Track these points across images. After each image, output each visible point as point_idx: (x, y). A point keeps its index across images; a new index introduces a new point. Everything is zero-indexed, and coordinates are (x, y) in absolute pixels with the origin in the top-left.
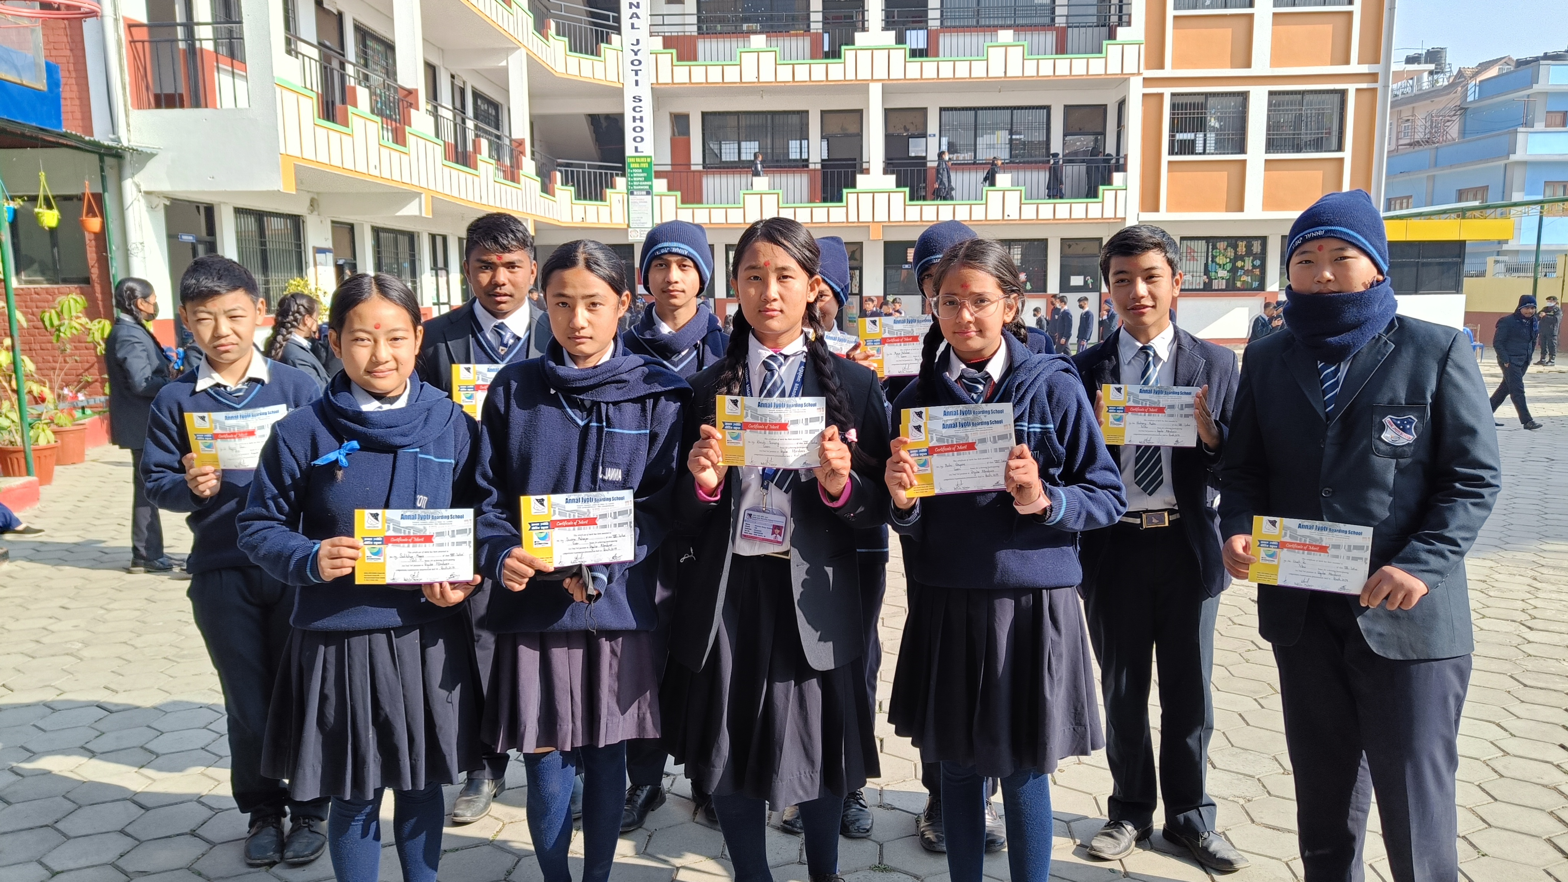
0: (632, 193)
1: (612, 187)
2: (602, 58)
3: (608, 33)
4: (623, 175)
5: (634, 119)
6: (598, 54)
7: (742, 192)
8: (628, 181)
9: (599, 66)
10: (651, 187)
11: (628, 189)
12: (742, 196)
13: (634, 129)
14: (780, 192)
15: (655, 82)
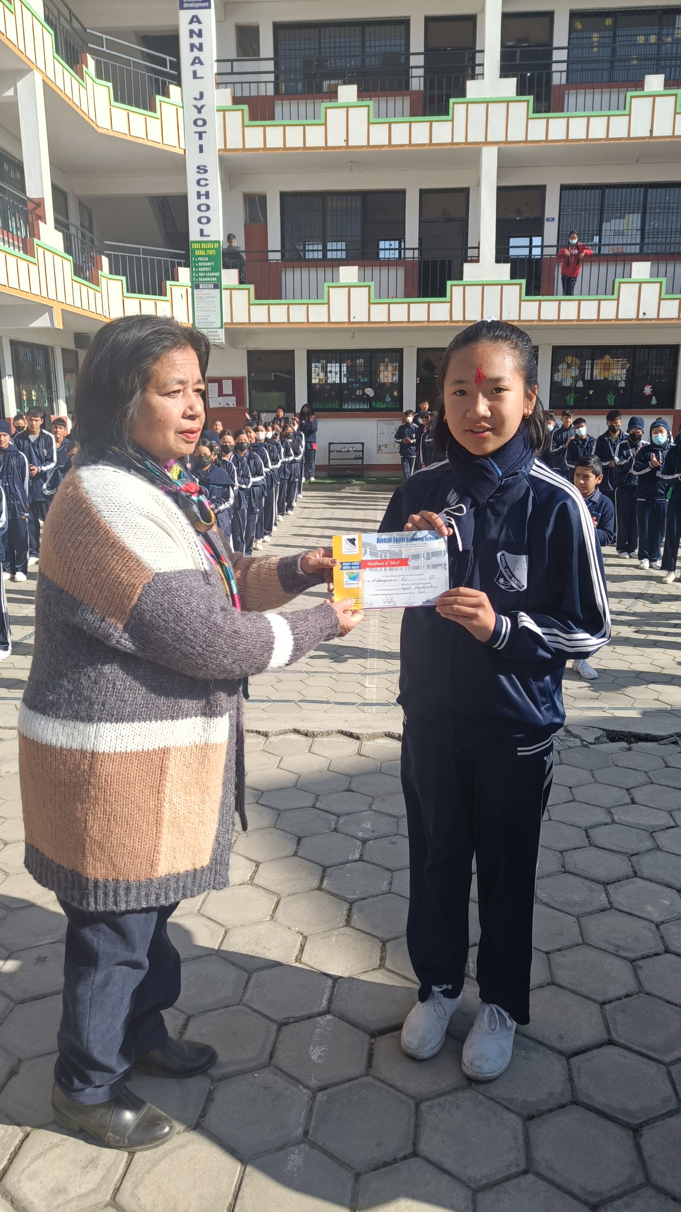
0: (197, 287)
1: (173, 280)
2: (158, 115)
3: (164, 83)
4: (187, 265)
5: (199, 195)
6: (153, 109)
7: (326, 285)
8: (192, 272)
9: (154, 124)
10: (219, 278)
11: (192, 281)
12: (326, 289)
13: (199, 208)
14: (372, 284)
15: (223, 147)
